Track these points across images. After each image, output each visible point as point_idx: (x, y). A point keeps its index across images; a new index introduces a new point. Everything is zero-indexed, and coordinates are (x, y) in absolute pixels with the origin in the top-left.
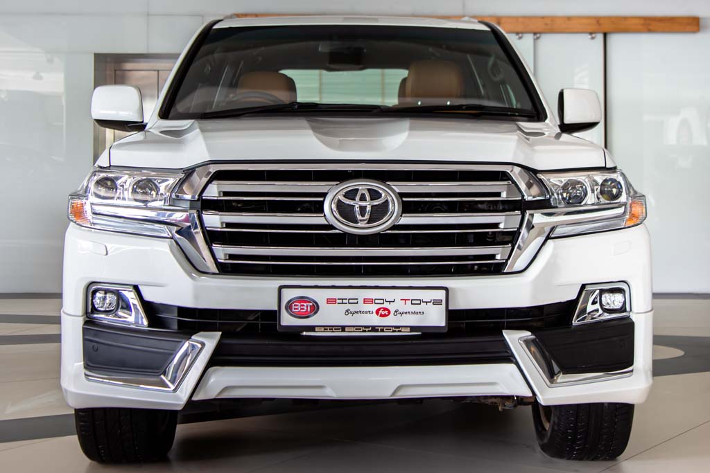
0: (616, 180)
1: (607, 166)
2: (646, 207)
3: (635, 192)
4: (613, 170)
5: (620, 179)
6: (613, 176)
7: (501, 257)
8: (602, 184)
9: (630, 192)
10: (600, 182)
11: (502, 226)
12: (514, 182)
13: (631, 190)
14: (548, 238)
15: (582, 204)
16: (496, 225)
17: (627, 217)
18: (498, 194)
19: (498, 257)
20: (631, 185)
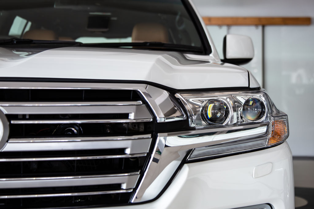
0: (259, 100)
1: (251, 87)
2: (288, 127)
3: (278, 112)
4: (257, 90)
5: (263, 99)
6: (257, 96)
7: (127, 186)
8: (245, 104)
9: (272, 111)
10: (243, 101)
11: (128, 151)
12: (145, 102)
13: (274, 110)
14: (184, 161)
15: (224, 124)
16: (122, 151)
17: (270, 136)
18: (126, 116)
19: (124, 186)
20: (273, 105)
